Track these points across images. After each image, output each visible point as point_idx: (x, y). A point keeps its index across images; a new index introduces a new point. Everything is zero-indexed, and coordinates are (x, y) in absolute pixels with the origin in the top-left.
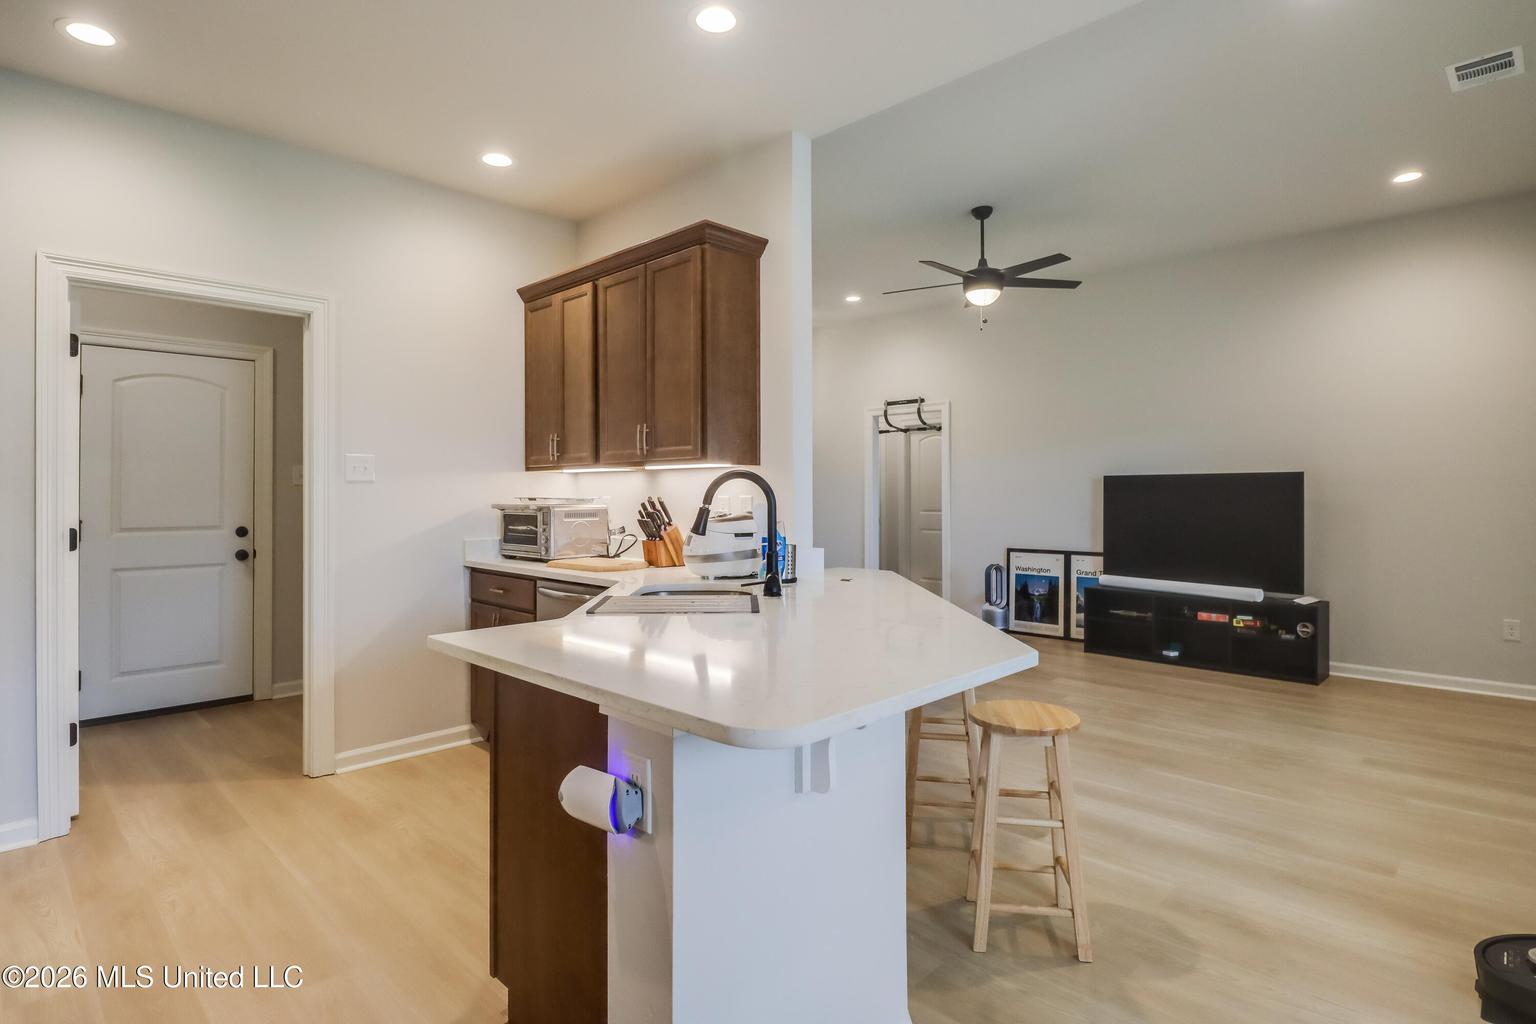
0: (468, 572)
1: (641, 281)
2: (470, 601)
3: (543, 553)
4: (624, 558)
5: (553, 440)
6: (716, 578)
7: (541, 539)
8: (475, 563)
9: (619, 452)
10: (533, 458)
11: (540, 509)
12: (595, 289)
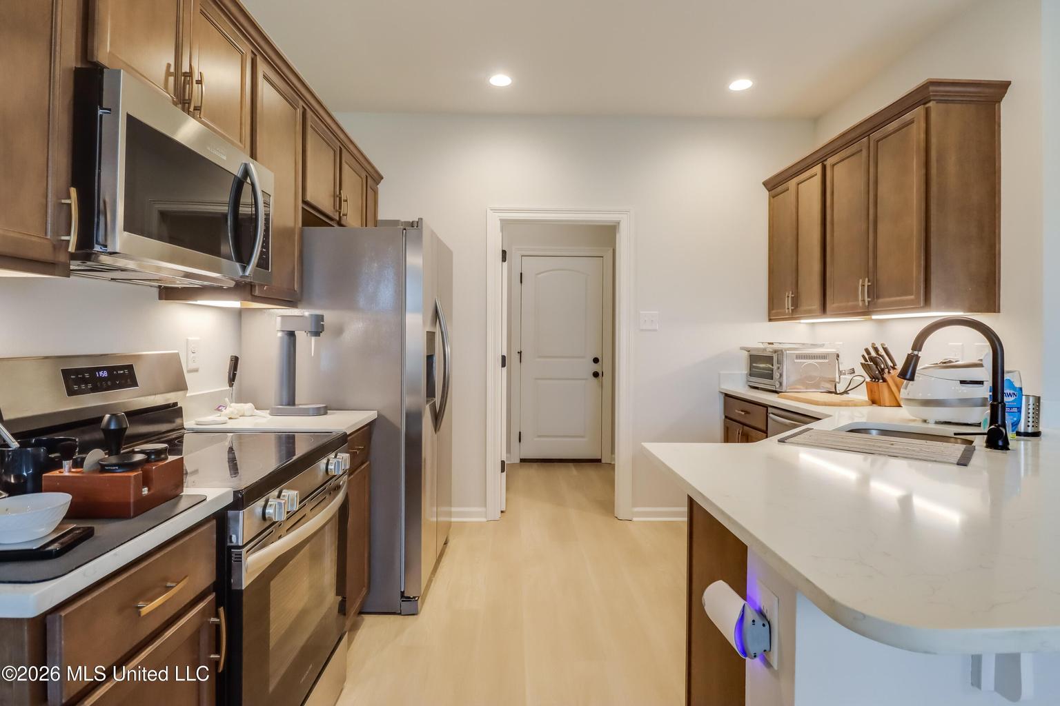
0: (722, 397)
1: (864, 153)
2: (723, 417)
3: (777, 386)
4: (852, 396)
5: (788, 297)
6: (937, 423)
7: (776, 375)
8: (726, 390)
9: (843, 304)
10: (774, 311)
11: (775, 351)
12: (824, 168)
